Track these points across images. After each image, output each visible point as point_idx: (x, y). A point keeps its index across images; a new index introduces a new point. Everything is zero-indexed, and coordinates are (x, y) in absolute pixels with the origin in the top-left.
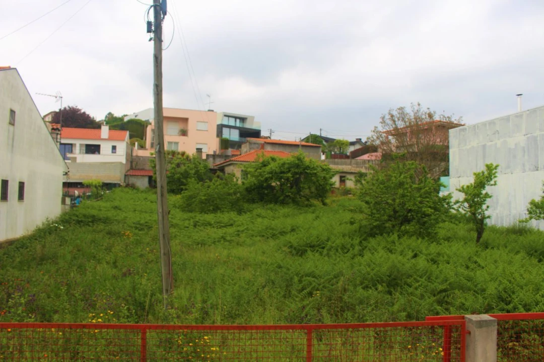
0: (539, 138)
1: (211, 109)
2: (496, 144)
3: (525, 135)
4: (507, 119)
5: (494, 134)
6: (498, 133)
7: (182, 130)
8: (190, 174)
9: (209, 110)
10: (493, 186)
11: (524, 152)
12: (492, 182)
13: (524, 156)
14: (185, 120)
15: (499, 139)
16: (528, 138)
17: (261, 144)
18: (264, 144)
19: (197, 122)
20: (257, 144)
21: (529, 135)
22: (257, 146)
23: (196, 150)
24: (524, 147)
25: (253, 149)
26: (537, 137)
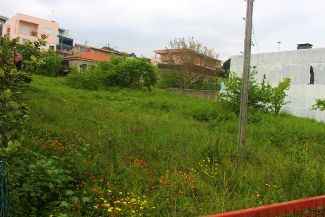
0: (290, 67)
1: (53, 21)
2: (263, 67)
3: (282, 65)
4: (272, 54)
5: (262, 61)
6: (265, 61)
7: (33, 32)
8: (53, 63)
9: (52, 21)
10: (287, 90)
11: (281, 73)
12: (287, 88)
13: (280, 75)
14: (36, 25)
15: (265, 65)
16: (284, 66)
17: (88, 48)
18: (90, 49)
19: (45, 28)
20: (86, 48)
21: (284, 65)
22: (85, 49)
23: (49, 47)
24: (281, 71)
25: (83, 51)
26: (290, 66)
